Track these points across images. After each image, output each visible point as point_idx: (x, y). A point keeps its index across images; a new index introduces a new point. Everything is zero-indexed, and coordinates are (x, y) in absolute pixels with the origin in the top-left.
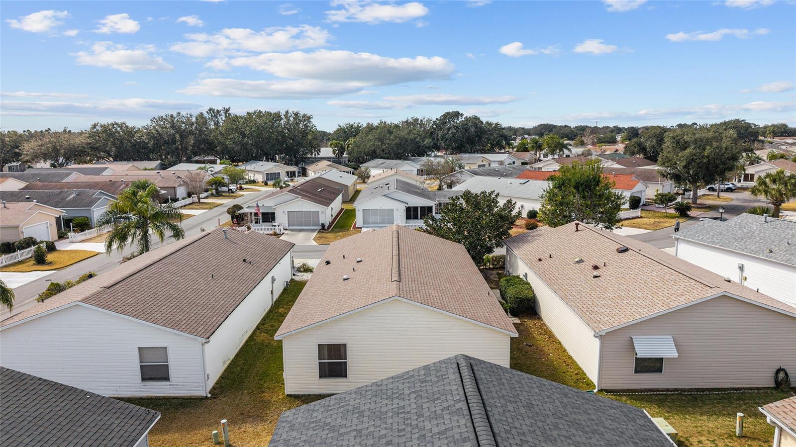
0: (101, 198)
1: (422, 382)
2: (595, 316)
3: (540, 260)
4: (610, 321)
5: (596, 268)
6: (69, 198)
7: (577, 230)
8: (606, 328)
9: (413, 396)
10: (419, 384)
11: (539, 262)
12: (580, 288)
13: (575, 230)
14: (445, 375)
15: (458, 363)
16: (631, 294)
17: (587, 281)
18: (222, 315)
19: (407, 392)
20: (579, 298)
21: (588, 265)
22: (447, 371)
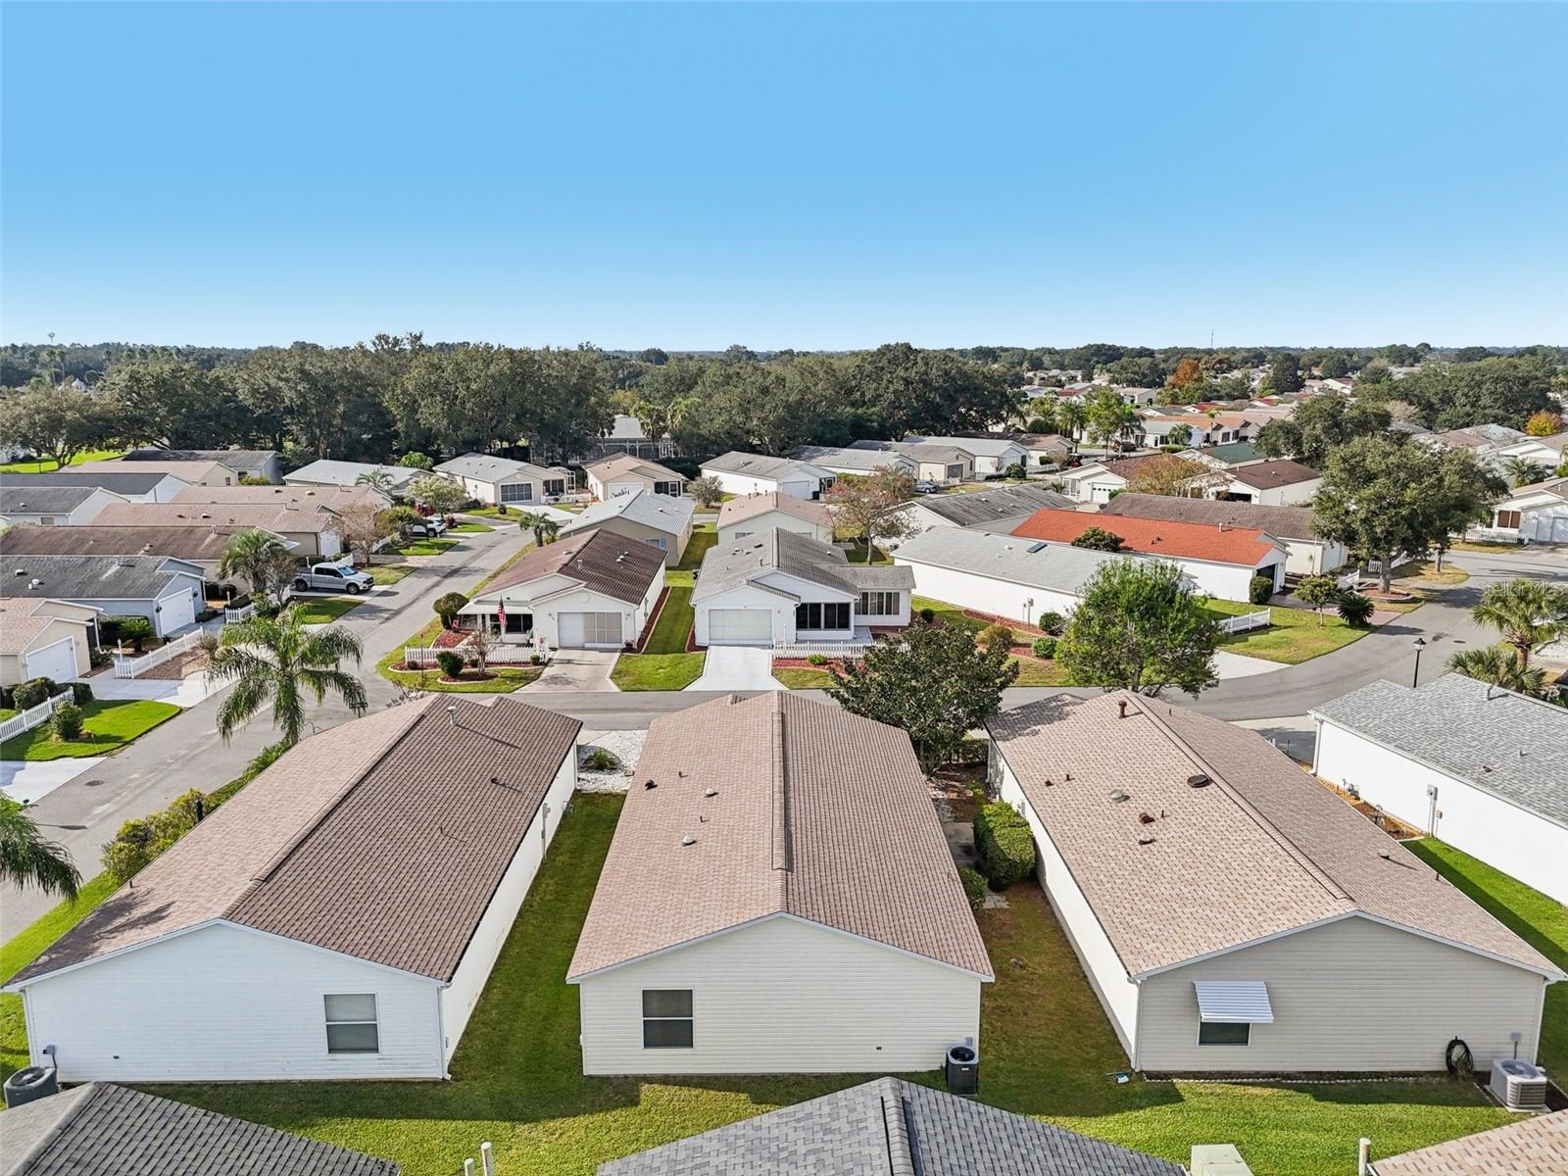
0: (172, 576)
1: (827, 1131)
2: (1134, 937)
3: (1049, 784)
4: (1156, 951)
5: (1147, 820)
6: (106, 575)
7: (1123, 716)
8: (1148, 968)
9: (811, 1159)
10: (820, 1135)
11: (1046, 788)
12: (1113, 865)
13: (1119, 713)
14: (862, 1121)
15: (882, 1098)
16: (1200, 893)
17: (1128, 850)
18: (468, 923)
19: (802, 1150)
20: (1110, 890)
21: (1132, 811)
22: (865, 1114)
